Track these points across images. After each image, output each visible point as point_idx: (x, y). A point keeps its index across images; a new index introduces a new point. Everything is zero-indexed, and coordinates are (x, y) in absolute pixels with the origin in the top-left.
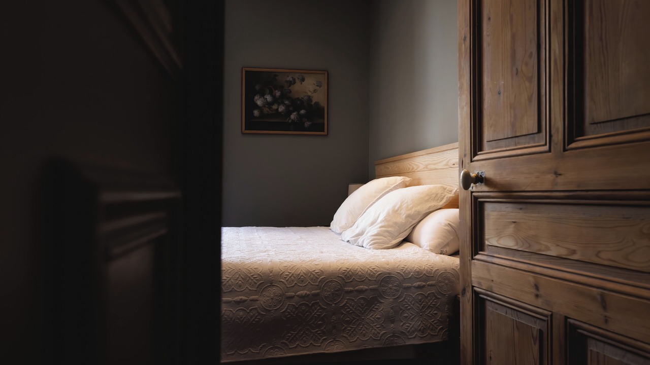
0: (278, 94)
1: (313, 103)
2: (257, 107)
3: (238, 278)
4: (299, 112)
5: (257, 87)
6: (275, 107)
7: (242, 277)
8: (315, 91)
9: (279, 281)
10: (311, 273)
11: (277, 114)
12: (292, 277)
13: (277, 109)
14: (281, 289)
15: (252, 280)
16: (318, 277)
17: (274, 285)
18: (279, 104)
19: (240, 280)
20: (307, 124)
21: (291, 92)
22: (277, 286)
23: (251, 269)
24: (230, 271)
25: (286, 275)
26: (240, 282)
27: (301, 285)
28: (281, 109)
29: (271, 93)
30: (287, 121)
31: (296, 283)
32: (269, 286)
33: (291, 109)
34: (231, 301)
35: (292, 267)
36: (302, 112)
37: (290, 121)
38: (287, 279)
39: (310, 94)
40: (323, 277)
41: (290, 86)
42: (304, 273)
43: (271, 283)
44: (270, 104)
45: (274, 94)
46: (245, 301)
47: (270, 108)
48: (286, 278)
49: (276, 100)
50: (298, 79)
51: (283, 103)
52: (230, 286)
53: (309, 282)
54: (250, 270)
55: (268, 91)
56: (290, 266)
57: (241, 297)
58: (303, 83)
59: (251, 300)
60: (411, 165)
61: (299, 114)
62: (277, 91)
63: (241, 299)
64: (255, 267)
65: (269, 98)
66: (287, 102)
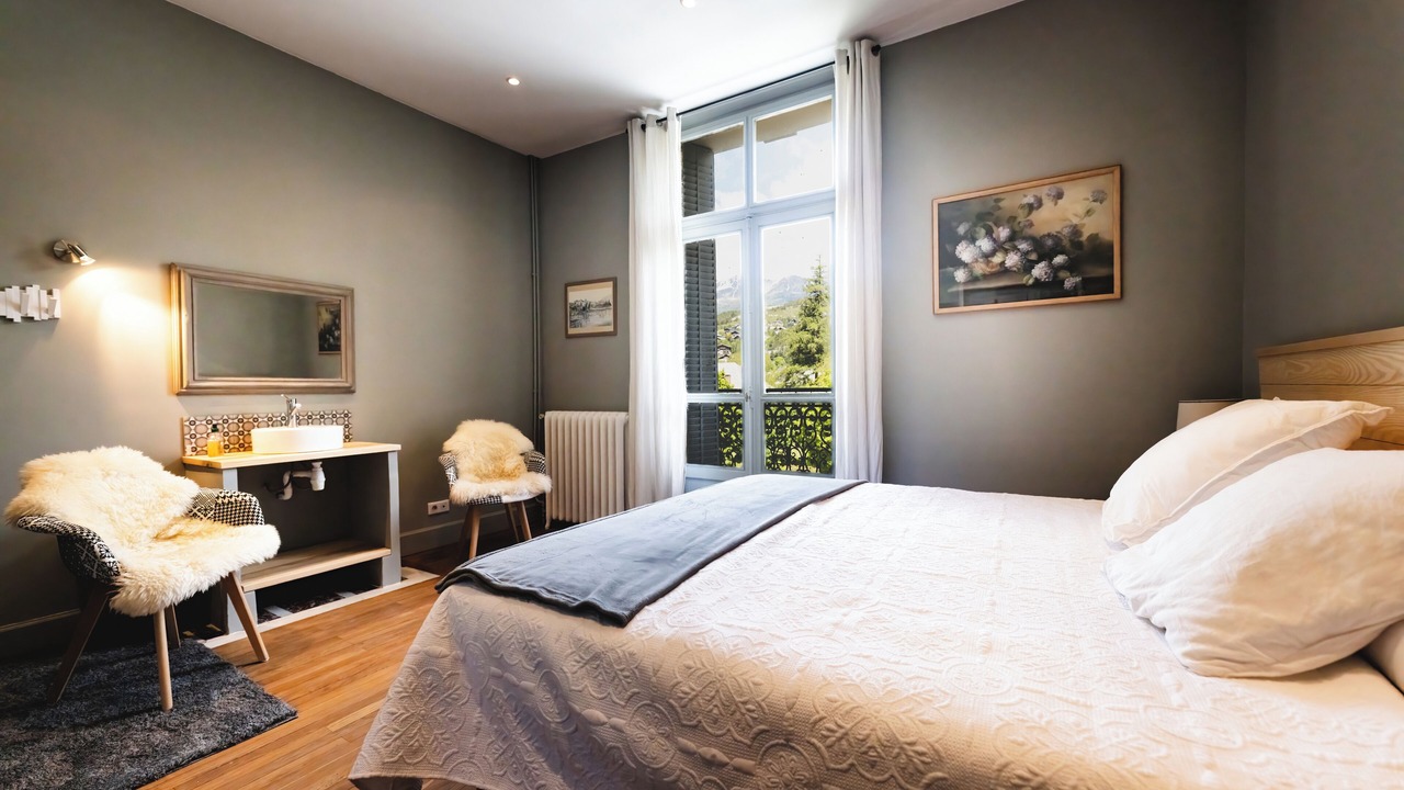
0: (1003, 233)
1: (1084, 238)
2: (960, 263)
3: (713, 697)
4: (1052, 260)
5: (962, 230)
6: (997, 259)
7: (721, 699)
8: (1089, 212)
9: (808, 742)
10: (901, 748)
11: (1004, 271)
12: (844, 742)
13: (1003, 263)
14: (811, 767)
15: (743, 715)
16: (921, 767)
17: (793, 748)
18: (1006, 251)
19: (716, 706)
20: (1069, 282)
21: (1031, 225)
22: (802, 754)
23: (746, 681)
24: (700, 673)
25: (829, 730)
26: (715, 711)
27: (868, 775)
28: (1012, 260)
29: (989, 233)
30: (1024, 282)
31: (852, 765)
32: (782, 745)
33: (1033, 257)
34: (695, 753)
35: (848, 707)
36: (1059, 259)
37: (1031, 282)
38: (829, 742)
39: (1075, 221)
40: (940, 774)
41: (1030, 213)
42: (879, 740)
43: (788, 740)
44: (987, 256)
45: (994, 236)
46: (724, 765)
47: (988, 263)
48: (828, 737)
49: (999, 247)
50: (1049, 195)
51: (1015, 249)
52: (695, 713)
53: (892, 776)
54: (743, 684)
55: (983, 231)
56: (845, 703)
57: (714, 751)
58: (1060, 201)
59: (737, 769)
60: (1388, 365)
61: (1050, 265)
62: (1001, 229)
63: (714, 756)
64: (757, 679)
65: (985, 244)
66: (1023, 246)
